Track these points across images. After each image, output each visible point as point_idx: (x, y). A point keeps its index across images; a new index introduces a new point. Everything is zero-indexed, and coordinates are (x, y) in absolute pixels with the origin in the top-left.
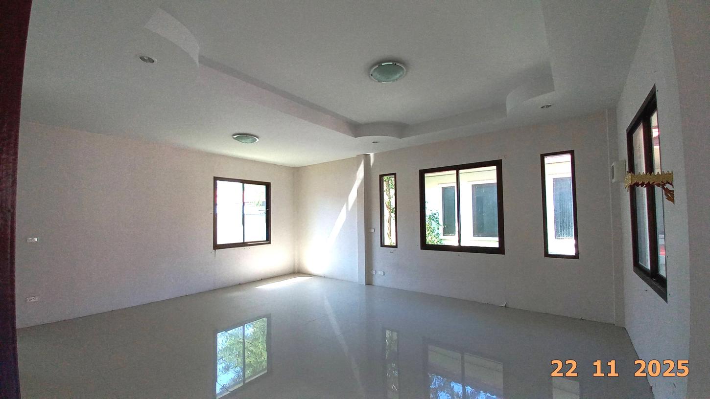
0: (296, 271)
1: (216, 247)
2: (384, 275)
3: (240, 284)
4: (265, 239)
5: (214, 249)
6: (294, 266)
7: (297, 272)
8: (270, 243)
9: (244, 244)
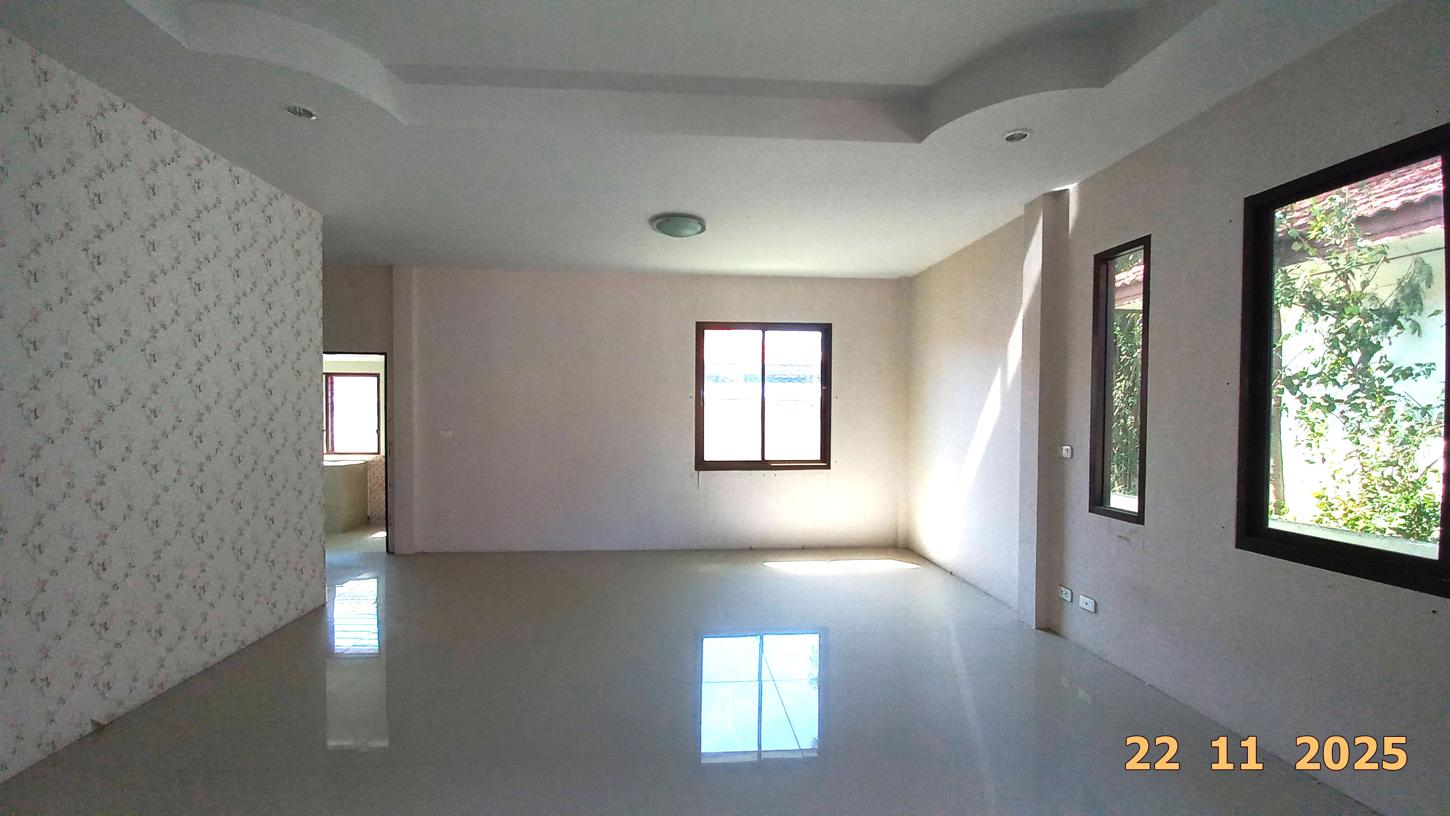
0: (900, 543)
1: (701, 464)
2: (1096, 611)
3: (751, 549)
4: (819, 458)
5: (696, 469)
6: (896, 531)
7: (902, 547)
8: (829, 468)
9: (763, 465)
